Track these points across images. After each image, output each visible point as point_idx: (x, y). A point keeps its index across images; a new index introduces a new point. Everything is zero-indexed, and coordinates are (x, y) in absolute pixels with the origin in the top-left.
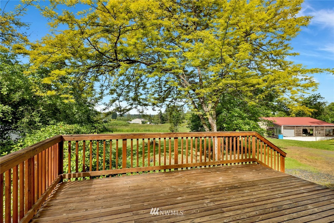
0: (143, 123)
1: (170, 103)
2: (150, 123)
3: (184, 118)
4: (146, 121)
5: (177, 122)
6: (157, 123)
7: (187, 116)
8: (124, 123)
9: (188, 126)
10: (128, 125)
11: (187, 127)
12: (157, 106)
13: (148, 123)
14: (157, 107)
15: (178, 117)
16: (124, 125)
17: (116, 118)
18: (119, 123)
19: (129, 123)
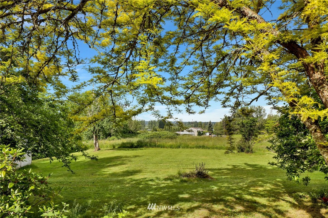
0: (200, 134)
1: (227, 97)
2: (210, 134)
3: (262, 127)
4: (204, 131)
5: (250, 134)
6: (220, 135)
7: (268, 123)
8: (170, 134)
9: (270, 144)
10: (175, 138)
11: (267, 148)
12: (198, 104)
13: (208, 134)
14: (198, 106)
15: (251, 126)
16: (170, 138)
17: (163, 128)
18: (164, 134)
19: (178, 135)
